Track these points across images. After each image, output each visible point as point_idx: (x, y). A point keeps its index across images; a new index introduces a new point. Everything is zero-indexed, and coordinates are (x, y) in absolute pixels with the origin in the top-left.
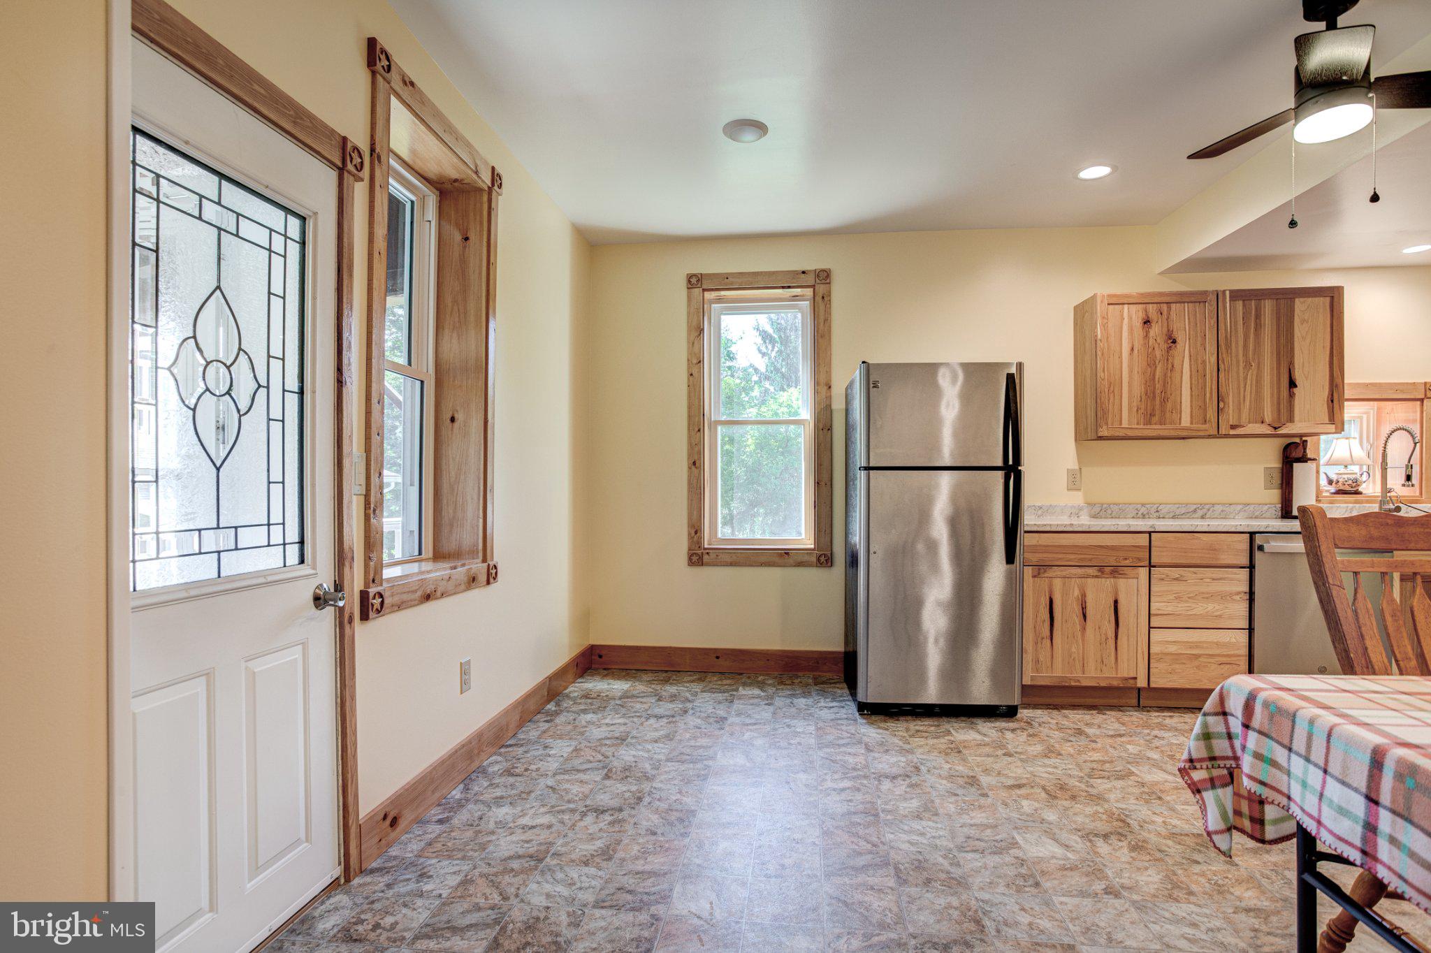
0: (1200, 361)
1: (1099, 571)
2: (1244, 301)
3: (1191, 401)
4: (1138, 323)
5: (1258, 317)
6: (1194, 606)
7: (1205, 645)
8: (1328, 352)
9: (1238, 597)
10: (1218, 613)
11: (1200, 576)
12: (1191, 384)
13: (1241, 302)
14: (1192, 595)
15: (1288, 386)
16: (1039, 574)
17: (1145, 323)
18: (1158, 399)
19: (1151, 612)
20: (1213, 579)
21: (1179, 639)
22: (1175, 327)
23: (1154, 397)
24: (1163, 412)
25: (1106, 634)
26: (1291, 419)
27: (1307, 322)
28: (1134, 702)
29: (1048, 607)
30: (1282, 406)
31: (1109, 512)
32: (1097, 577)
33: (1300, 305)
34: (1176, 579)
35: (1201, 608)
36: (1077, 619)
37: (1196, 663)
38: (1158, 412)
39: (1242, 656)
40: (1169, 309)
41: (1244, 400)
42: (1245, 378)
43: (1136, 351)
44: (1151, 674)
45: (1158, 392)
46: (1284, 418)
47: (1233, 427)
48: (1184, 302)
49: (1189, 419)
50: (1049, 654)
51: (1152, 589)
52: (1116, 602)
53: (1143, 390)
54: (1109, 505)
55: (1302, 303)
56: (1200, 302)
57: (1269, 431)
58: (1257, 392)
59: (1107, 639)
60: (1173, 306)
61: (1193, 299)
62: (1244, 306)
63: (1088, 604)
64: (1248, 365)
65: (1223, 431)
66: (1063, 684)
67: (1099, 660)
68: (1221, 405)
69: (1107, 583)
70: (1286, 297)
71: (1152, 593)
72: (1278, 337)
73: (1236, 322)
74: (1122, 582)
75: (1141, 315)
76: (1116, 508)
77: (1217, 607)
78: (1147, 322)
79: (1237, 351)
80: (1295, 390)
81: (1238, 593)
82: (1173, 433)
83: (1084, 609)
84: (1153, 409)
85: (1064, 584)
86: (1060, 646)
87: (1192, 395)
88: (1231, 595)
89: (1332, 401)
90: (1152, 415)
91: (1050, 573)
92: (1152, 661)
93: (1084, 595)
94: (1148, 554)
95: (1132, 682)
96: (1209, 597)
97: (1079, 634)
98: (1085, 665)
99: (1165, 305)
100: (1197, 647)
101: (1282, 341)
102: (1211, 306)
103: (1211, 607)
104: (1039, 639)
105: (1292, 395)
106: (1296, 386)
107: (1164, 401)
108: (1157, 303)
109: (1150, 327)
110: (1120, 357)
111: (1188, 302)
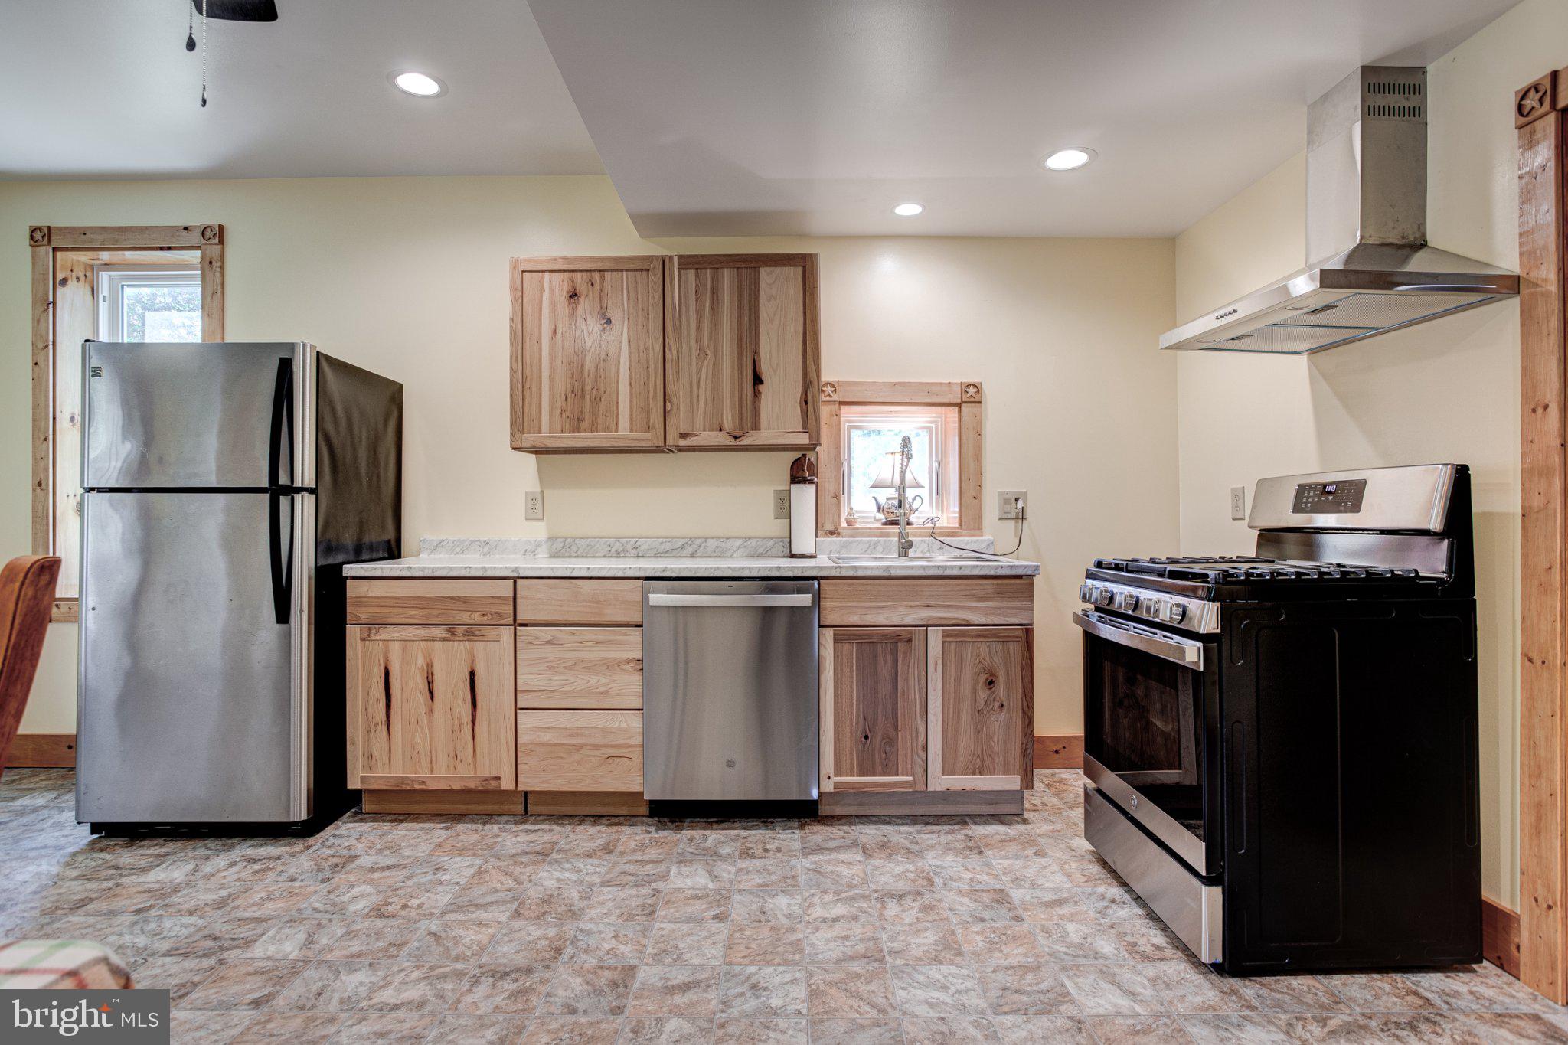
0: (641, 348)
1: (448, 631)
2: (697, 269)
3: (631, 401)
4: (562, 297)
5: (714, 291)
6: (573, 679)
7: (587, 732)
8: (801, 339)
9: (628, 667)
10: (602, 689)
11: (577, 638)
12: (631, 379)
13: (693, 271)
14: (567, 664)
15: (752, 384)
16: (369, 636)
17: (571, 297)
18: (587, 397)
19: (518, 688)
20: (597, 643)
21: (553, 725)
22: (610, 303)
23: (583, 396)
24: (595, 416)
25: (460, 718)
26: (756, 427)
27: (775, 298)
28: (520, 808)
29: (383, 681)
30: (745, 409)
31: (574, 548)
32: (445, 639)
33: (766, 275)
34: (547, 642)
35: (583, 681)
36: (421, 697)
37: (576, 757)
38: (587, 415)
39: (636, 746)
40: (603, 279)
41: (698, 400)
42: (699, 372)
43: (559, 334)
44: (519, 772)
45: (588, 388)
46: (747, 424)
47: (683, 436)
48: (622, 270)
49: (628, 425)
50: (385, 746)
51: (518, 656)
52: (472, 674)
53: (568, 386)
54: (575, 538)
55: (768, 274)
56: (642, 270)
57: (728, 441)
58: (713, 389)
59: (461, 724)
60: (608, 275)
61: (632, 266)
62: (697, 276)
63: (435, 677)
64: (702, 350)
65: (670, 441)
66: (404, 787)
67: (452, 754)
68: (668, 405)
69: (461, 648)
70: (749, 265)
71: (518, 662)
72: (740, 317)
73: (687, 297)
74: (479, 647)
75: (566, 286)
76: (582, 542)
77: (603, 680)
78: (573, 295)
79: (689, 334)
80: (761, 387)
81: (628, 661)
82: (605, 444)
83: (430, 683)
84: (582, 412)
85: (404, 649)
86: (400, 735)
87: (631, 394)
88: (620, 663)
89: (806, 403)
90: (580, 420)
91: (386, 633)
92: (519, 755)
93: (430, 665)
94: (512, 608)
95: (493, 783)
96: (591, 667)
97: (425, 718)
98: (434, 759)
99: (598, 273)
100: (577, 735)
101: (745, 323)
102: (655, 275)
103: (596, 680)
104: (372, 726)
105: (756, 394)
106: (761, 382)
107: (596, 401)
108: (587, 271)
109: (577, 304)
110: (539, 342)
111: (627, 270)
